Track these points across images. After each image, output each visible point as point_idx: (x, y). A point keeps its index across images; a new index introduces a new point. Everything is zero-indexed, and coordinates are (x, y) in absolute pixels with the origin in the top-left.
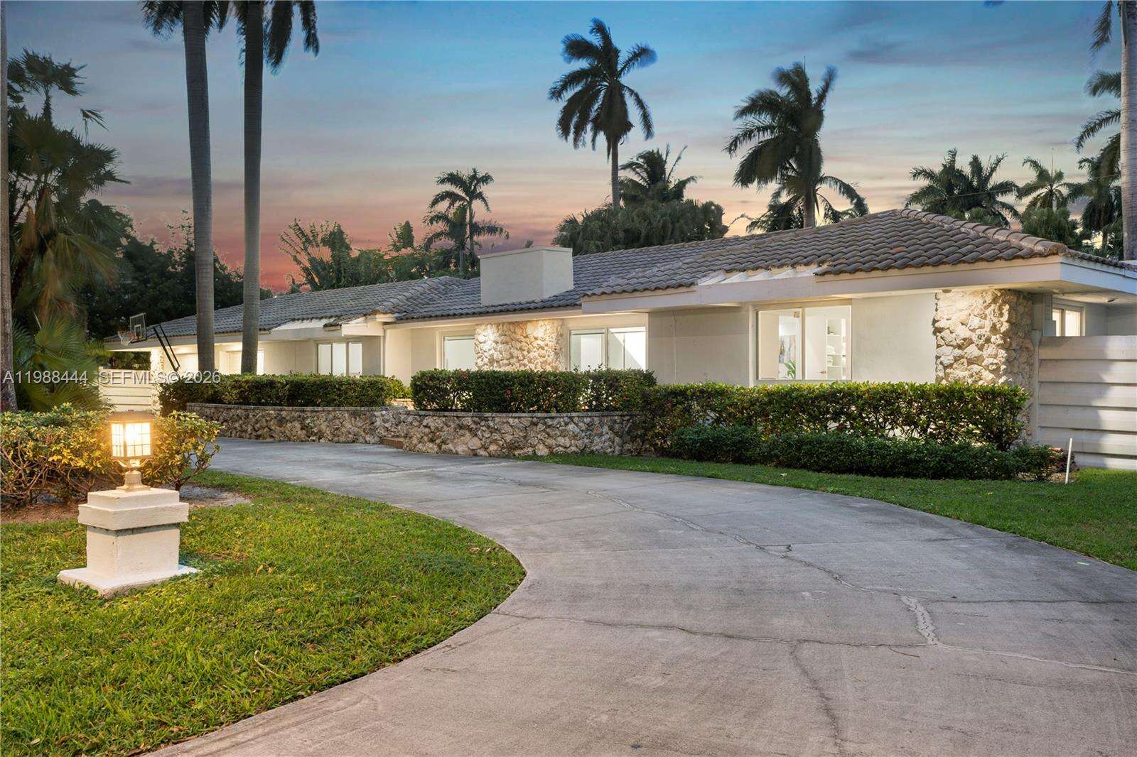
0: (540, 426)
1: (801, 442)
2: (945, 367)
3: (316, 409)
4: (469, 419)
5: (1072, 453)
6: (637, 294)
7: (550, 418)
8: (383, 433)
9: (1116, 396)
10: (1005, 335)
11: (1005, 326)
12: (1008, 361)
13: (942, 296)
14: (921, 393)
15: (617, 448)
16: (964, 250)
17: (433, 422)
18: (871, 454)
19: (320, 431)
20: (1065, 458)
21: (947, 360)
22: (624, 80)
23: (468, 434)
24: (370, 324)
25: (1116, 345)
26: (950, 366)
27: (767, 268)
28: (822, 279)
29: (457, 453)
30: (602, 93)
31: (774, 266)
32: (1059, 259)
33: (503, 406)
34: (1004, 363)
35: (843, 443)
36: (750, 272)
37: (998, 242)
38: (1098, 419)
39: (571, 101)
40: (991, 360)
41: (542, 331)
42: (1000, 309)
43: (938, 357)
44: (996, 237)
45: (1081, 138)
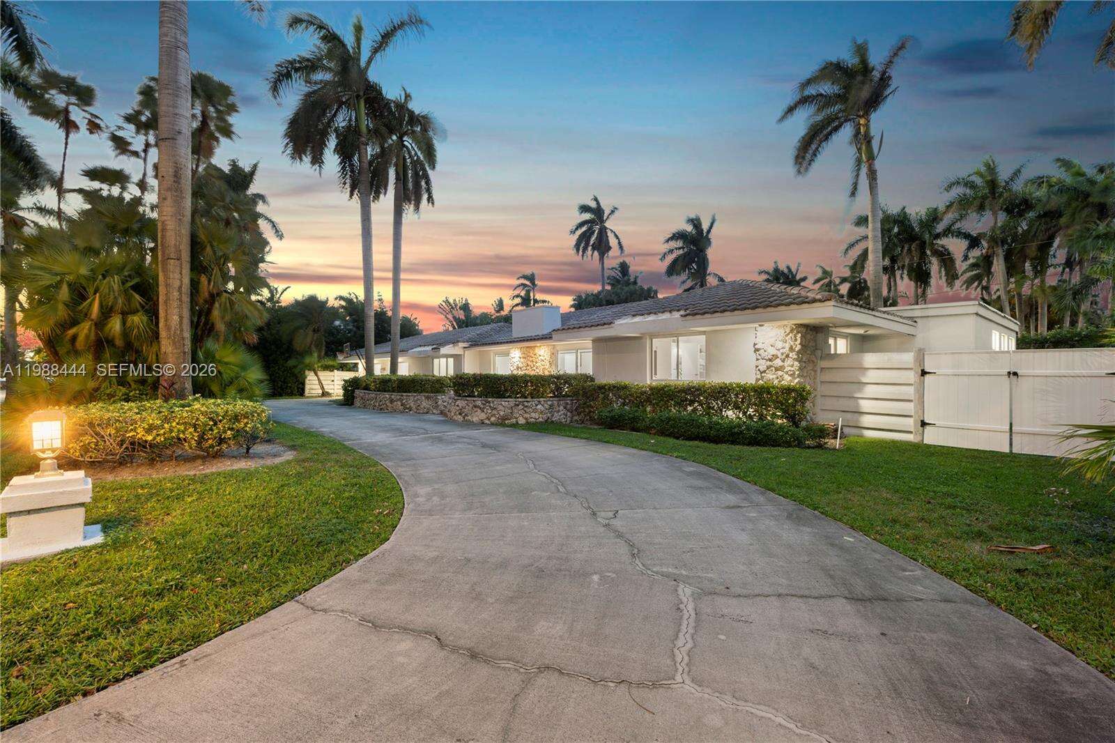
0: (520, 406)
1: (669, 419)
2: (761, 373)
3: (409, 394)
4: (480, 402)
5: (841, 426)
6: (582, 329)
7: (527, 402)
8: (442, 408)
9: (870, 391)
10: (798, 353)
11: (798, 347)
12: (800, 369)
13: (759, 329)
14: (744, 389)
15: (569, 419)
16: (771, 299)
17: (461, 403)
18: (711, 428)
19: (410, 406)
20: (836, 430)
21: (762, 368)
22: (607, 225)
23: (479, 410)
24: (456, 348)
25: (870, 359)
26: (765, 372)
27: (655, 314)
28: (684, 319)
29: (473, 422)
30: (597, 232)
31: (659, 312)
32: (832, 303)
33: (500, 395)
34: (798, 370)
35: (693, 420)
36: (646, 316)
37: (793, 294)
38: (858, 405)
39: (580, 236)
40: (790, 368)
41: (542, 351)
42: (795, 337)
43: (757, 367)
44: (792, 291)
45: (847, 250)
